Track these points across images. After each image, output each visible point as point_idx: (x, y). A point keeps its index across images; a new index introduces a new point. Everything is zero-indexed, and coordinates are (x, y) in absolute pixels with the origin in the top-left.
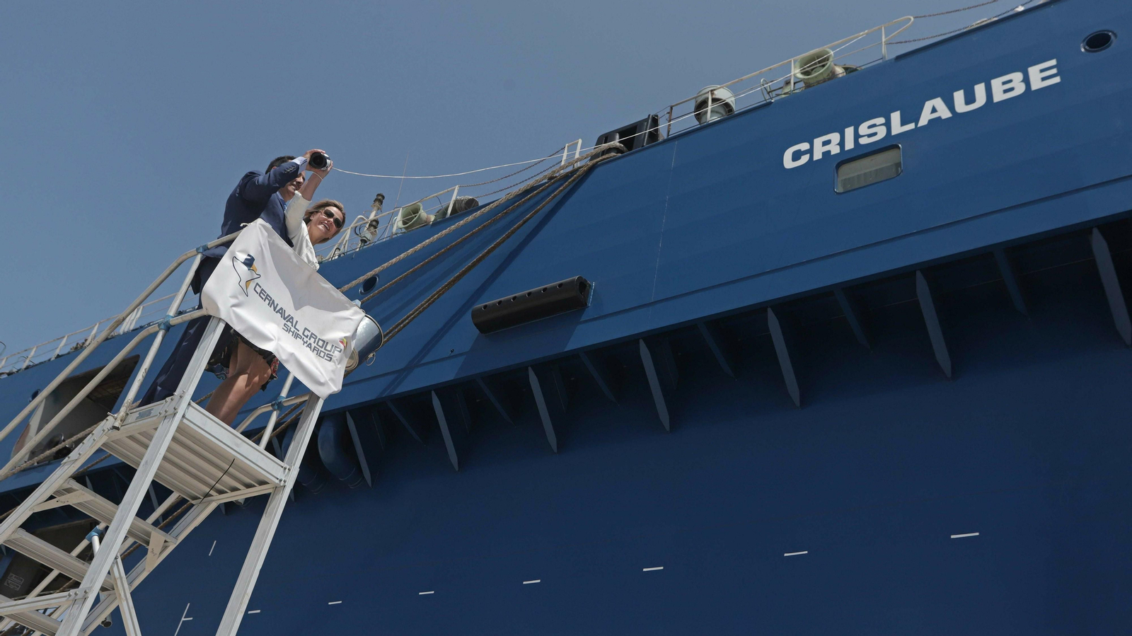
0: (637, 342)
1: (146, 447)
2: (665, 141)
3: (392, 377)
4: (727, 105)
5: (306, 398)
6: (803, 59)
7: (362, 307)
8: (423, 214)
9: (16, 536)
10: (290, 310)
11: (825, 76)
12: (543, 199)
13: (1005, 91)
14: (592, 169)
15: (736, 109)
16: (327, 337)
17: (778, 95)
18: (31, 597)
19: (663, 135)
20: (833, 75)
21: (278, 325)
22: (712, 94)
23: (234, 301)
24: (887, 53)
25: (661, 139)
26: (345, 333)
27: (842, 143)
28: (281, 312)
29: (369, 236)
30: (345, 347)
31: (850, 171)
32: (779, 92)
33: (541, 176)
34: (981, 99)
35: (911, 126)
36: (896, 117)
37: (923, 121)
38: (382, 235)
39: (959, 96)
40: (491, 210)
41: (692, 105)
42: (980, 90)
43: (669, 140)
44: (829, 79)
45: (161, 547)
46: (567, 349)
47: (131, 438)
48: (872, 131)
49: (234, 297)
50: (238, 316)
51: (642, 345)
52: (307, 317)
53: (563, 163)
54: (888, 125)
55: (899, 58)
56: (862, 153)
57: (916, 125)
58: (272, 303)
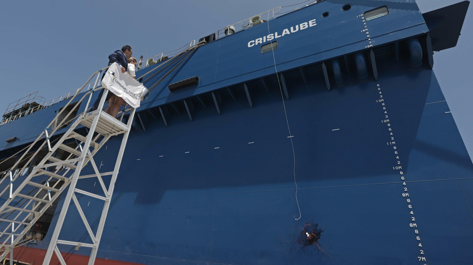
0: (211, 93)
1: (92, 123)
2: (217, 40)
3: (149, 103)
4: (233, 30)
5: (131, 109)
6: (253, 18)
7: (143, 85)
8: (154, 61)
9: (61, 146)
10: (125, 86)
11: (258, 23)
12: (186, 56)
13: (303, 27)
14: (198, 48)
15: (236, 31)
16: (135, 93)
17: (246, 28)
18: (67, 160)
19: (217, 38)
20: (260, 22)
21: (122, 90)
22: (229, 27)
23: (110, 84)
24: (275, 17)
25: (216, 40)
26: (139, 92)
27: (263, 41)
28: (123, 87)
29: (140, 67)
30: (140, 96)
31: (265, 48)
32: (246, 27)
33: (185, 50)
34: (297, 29)
35: (280, 36)
36: (276, 34)
37: (283, 35)
38: (143, 67)
39: (292, 28)
40: (172, 59)
41: (224, 31)
42: (297, 27)
43: (219, 40)
44: (259, 24)
45: (98, 147)
46: (193, 95)
47: (87, 120)
48: (270, 37)
49: (110, 83)
50: (112, 88)
51: (213, 93)
52: (129, 88)
53: (190, 46)
54: (274, 36)
55: (277, 18)
56: (268, 43)
57: (281, 36)
58: (120, 85)
